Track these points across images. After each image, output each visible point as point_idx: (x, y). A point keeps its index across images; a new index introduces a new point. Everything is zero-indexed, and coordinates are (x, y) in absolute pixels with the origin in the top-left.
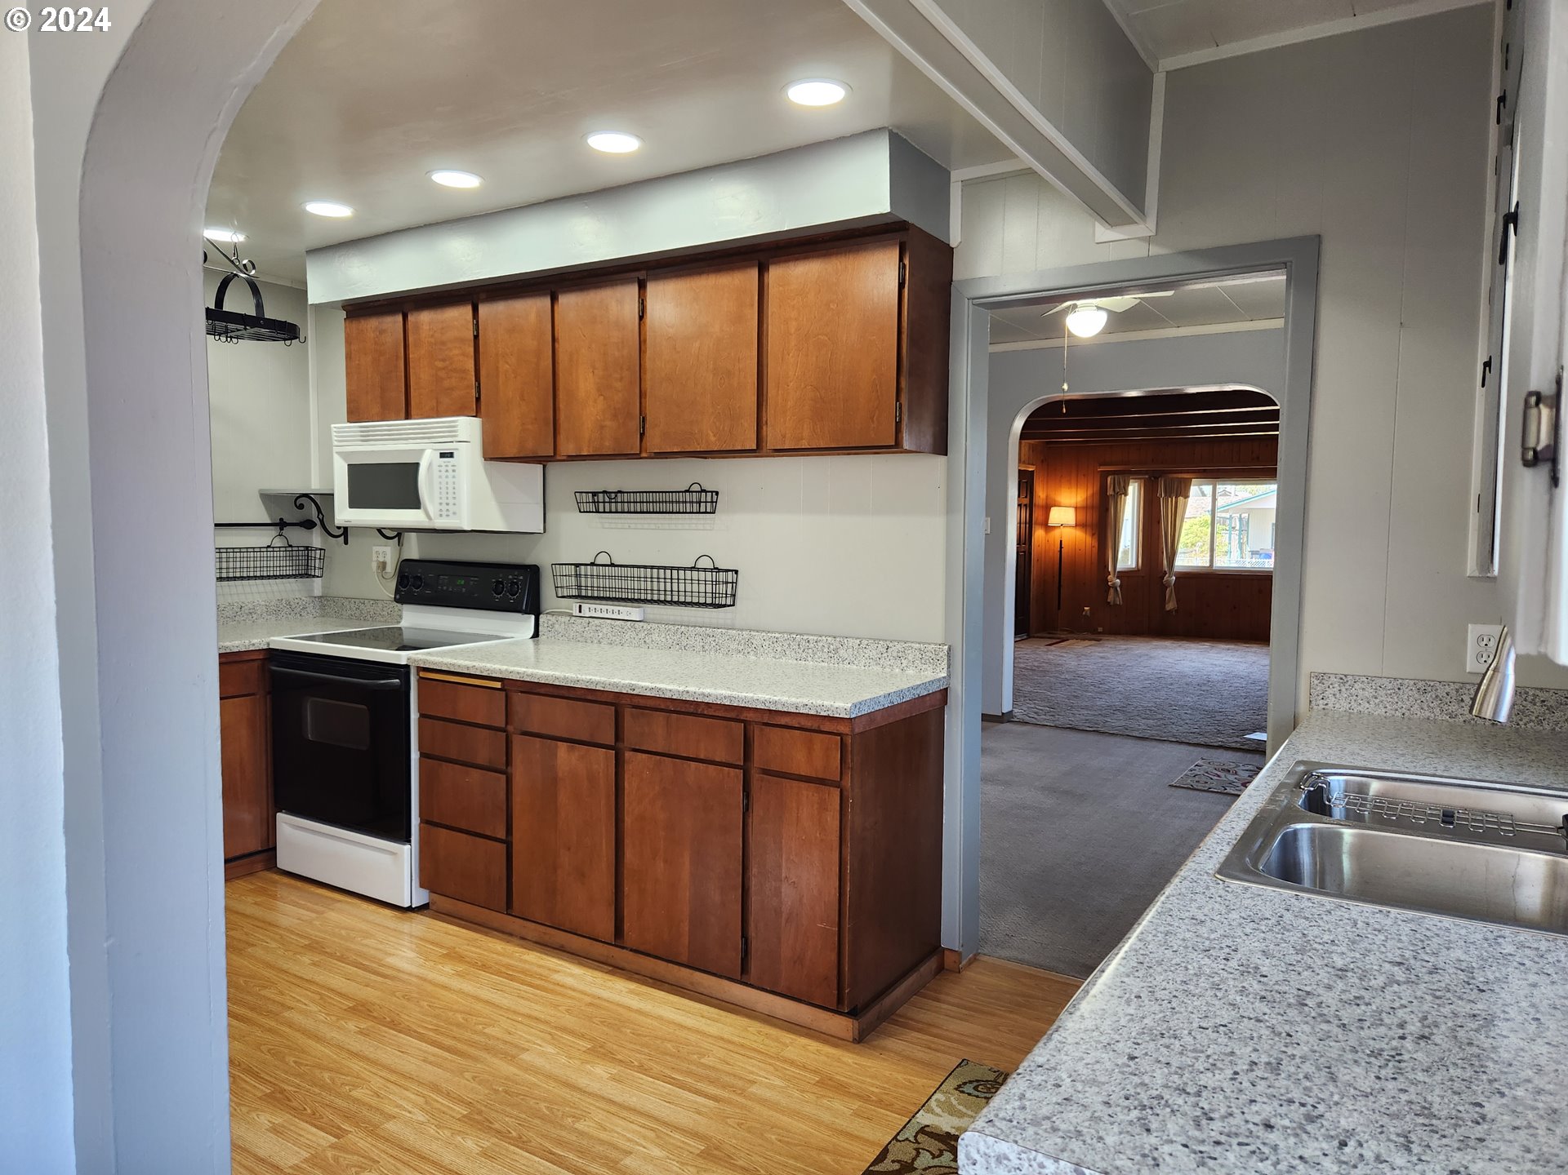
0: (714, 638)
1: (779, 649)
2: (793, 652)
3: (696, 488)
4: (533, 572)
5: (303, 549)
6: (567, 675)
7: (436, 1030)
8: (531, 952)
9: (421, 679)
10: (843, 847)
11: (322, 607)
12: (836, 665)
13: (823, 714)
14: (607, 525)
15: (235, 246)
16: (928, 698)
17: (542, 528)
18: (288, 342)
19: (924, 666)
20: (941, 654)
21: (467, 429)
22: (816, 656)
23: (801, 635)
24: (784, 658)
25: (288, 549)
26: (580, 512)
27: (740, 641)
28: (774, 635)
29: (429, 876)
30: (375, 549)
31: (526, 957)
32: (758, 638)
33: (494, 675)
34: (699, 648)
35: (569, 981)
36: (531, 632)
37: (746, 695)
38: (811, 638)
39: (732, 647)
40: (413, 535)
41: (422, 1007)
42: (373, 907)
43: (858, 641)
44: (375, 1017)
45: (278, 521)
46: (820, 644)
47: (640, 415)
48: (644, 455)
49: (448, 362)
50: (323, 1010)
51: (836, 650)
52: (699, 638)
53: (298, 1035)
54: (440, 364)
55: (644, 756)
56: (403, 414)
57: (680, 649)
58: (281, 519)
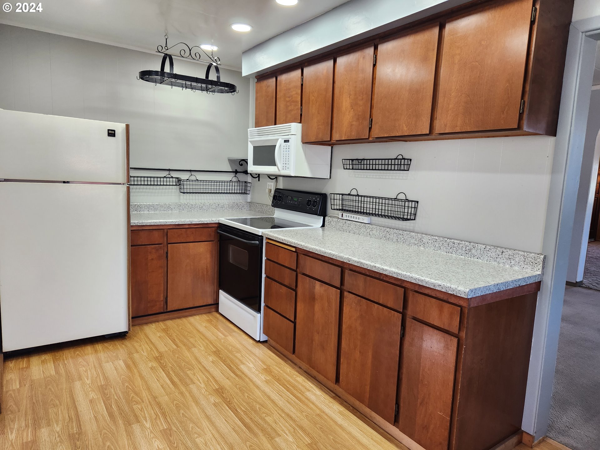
0: (403, 236)
1: (437, 245)
2: (445, 248)
3: (400, 157)
4: (324, 197)
5: (244, 182)
6: (321, 249)
7: (245, 411)
8: (301, 376)
9: (267, 243)
10: (457, 373)
11: (250, 207)
12: (470, 258)
13: (449, 292)
14: (357, 176)
15: (212, 52)
16: (526, 287)
17: (329, 177)
18: (233, 93)
19: (526, 266)
20: (538, 260)
21: (296, 128)
22: (458, 252)
23: (450, 239)
24: (439, 251)
25: (238, 182)
26: (344, 169)
27: (416, 239)
28: (435, 237)
29: (267, 329)
30: (268, 183)
31: (298, 379)
32: (426, 239)
33: (292, 245)
34: (395, 240)
35: (313, 398)
36: (321, 224)
37: (406, 273)
38: (456, 241)
39: (412, 241)
40: (281, 178)
41: (244, 396)
42: (246, 337)
43: (484, 246)
44: (223, 397)
45: (235, 171)
46: (461, 245)
47: (370, 118)
48: (371, 139)
49: (291, 98)
50: (206, 388)
51: (470, 250)
52: (395, 235)
53: (190, 399)
54: (288, 99)
55: (353, 296)
56: (274, 124)
57: (386, 239)
58: (236, 170)
